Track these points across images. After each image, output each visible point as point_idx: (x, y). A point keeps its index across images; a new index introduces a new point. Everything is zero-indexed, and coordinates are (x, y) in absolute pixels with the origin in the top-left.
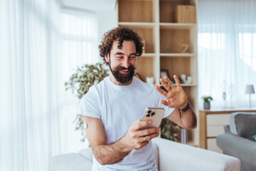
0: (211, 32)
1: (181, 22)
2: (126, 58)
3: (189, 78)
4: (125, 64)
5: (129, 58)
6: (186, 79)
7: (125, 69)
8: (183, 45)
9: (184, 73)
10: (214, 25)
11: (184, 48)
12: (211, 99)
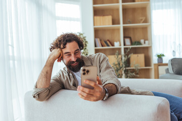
0: (162, 8)
1: (138, 1)
2: (73, 55)
3: (147, 42)
4: (73, 59)
5: (75, 53)
6: (145, 43)
7: (74, 62)
8: (141, 18)
9: (143, 39)
10: (164, 3)
11: (142, 20)
12: (163, 55)
